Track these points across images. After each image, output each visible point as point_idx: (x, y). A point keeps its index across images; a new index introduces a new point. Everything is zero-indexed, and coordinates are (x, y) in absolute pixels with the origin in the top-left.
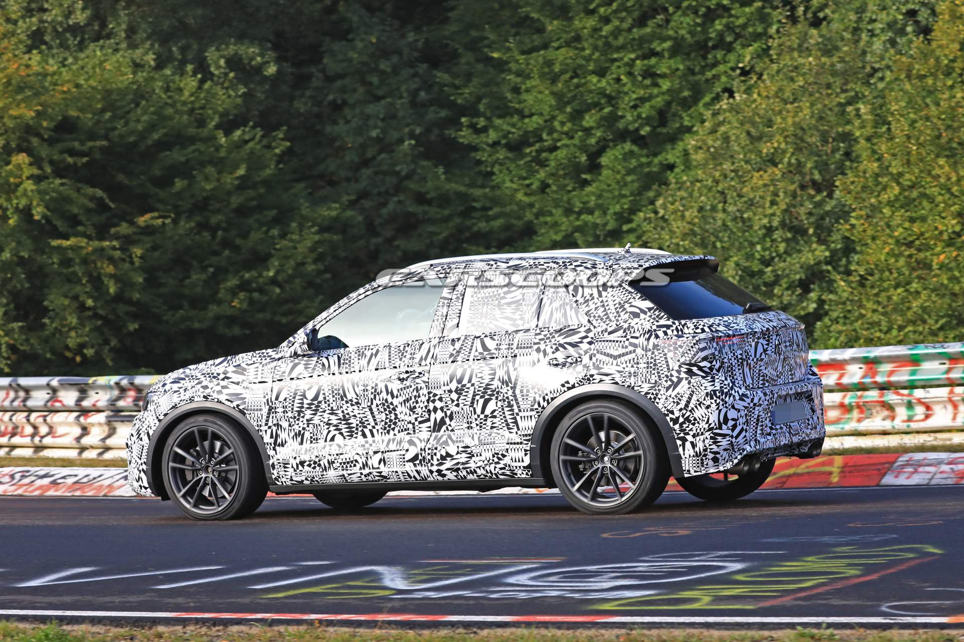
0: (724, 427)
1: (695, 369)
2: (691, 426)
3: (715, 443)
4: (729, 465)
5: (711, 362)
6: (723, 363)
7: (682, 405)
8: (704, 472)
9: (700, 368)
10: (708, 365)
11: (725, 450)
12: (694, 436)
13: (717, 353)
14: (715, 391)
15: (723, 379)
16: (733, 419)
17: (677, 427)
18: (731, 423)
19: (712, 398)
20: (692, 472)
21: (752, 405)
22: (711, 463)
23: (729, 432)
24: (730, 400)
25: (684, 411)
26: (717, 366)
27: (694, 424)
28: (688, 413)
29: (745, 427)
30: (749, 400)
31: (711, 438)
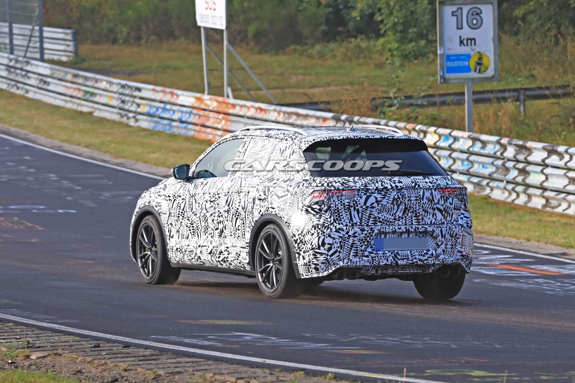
0: (322, 248)
1: (309, 209)
2: (303, 246)
3: (315, 258)
4: (325, 274)
5: (320, 206)
6: (329, 207)
7: (300, 232)
8: (310, 276)
9: (313, 209)
10: (318, 207)
11: (322, 263)
12: (304, 252)
13: (326, 200)
14: (318, 225)
15: (328, 217)
16: (329, 244)
17: (296, 245)
18: (327, 246)
19: (315, 229)
20: (304, 275)
21: (346, 236)
22: (314, 271)
23: (326, 252)
24: (327, 232)
25: (300, 236)
26: (325, 209)
27: (304, 245)
28: (302, 237)
29: (339, 250)
30: (344, 233)
31: (313, 255)
